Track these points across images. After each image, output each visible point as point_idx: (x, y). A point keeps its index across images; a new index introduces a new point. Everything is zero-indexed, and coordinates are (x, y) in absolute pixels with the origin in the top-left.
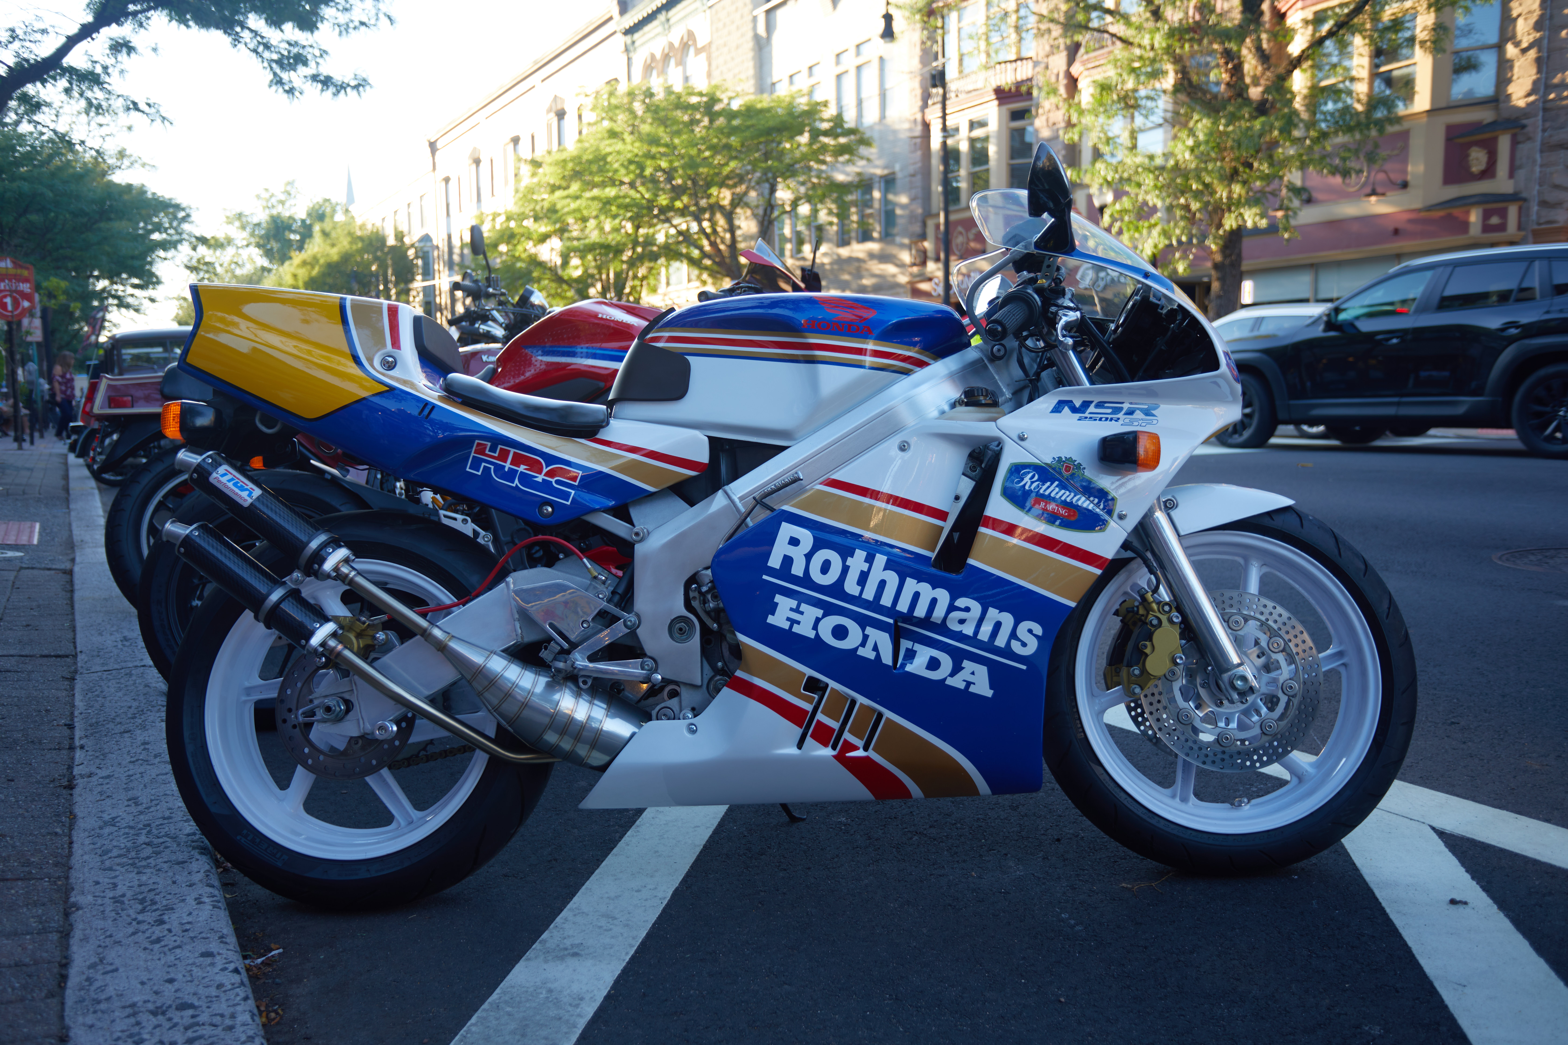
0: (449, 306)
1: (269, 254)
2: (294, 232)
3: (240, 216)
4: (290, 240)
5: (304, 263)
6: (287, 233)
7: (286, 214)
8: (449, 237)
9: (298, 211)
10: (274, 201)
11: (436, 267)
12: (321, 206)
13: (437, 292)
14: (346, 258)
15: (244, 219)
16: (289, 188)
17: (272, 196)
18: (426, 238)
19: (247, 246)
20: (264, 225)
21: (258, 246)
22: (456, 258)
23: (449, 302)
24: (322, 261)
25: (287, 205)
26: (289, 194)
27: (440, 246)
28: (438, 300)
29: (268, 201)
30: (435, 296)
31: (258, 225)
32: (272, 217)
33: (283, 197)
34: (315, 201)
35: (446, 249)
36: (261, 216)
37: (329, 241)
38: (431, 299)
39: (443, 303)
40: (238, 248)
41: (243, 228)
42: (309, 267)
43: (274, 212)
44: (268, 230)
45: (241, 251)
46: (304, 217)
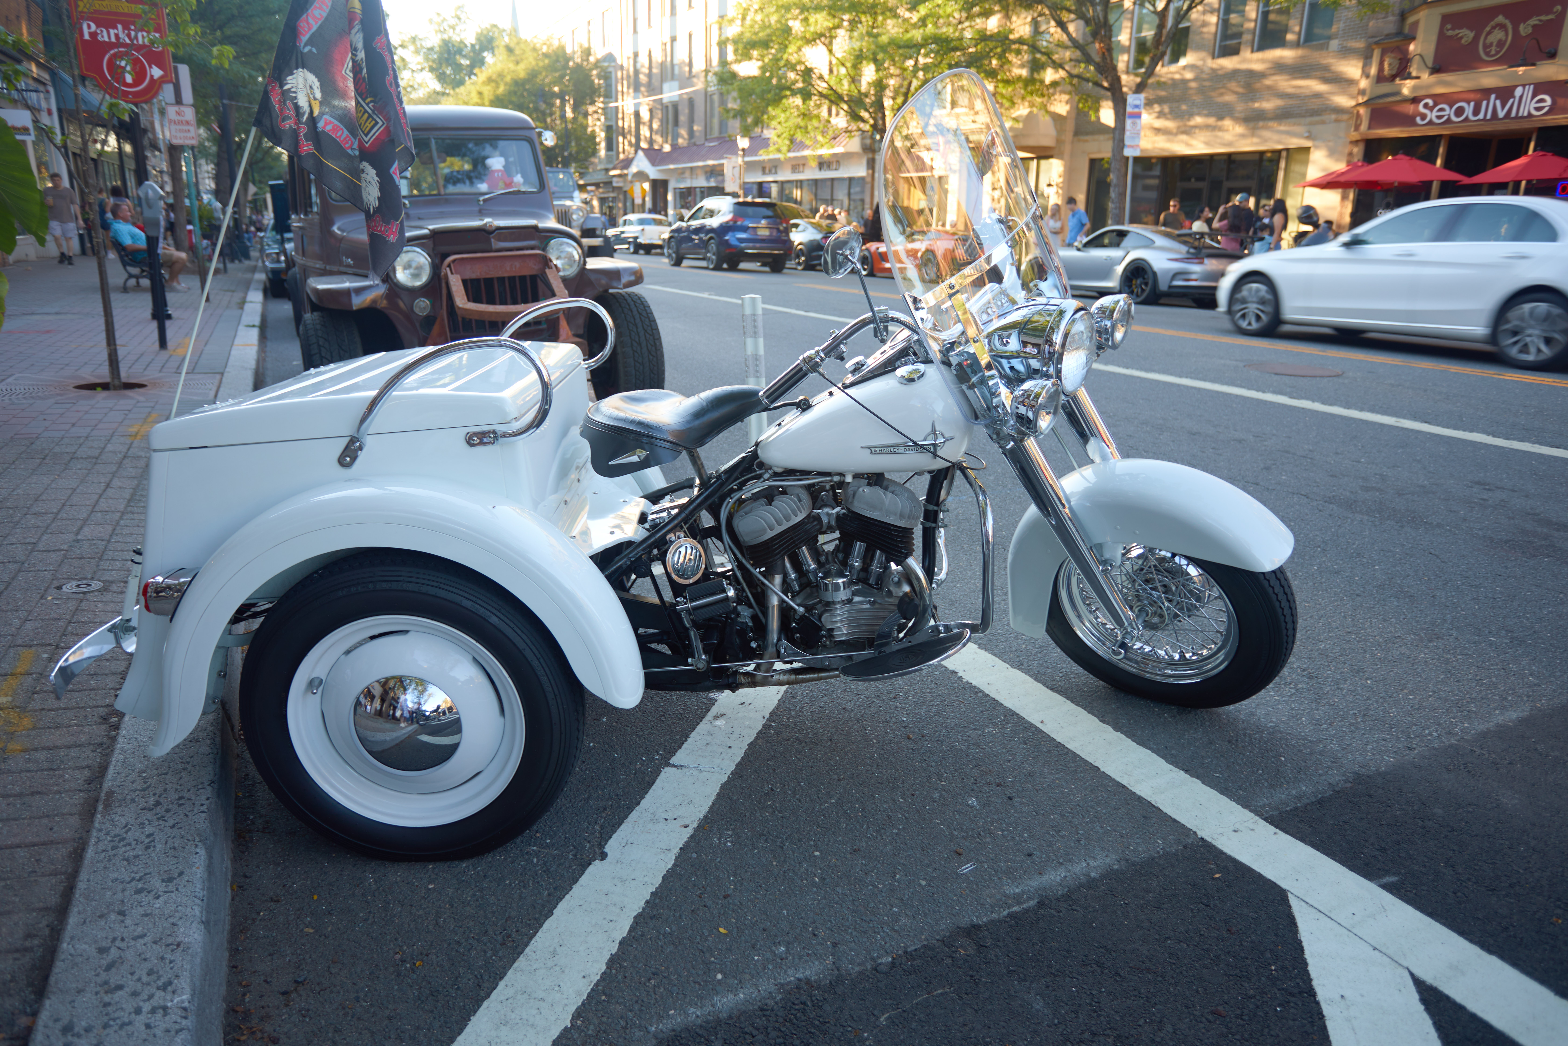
0: (633, 130)
1: (442, 78)
2: (465, 57)
3: (414, 40)
4: (461, 65)
5: (490, 80)
6: (458, 57)
7: (456, 38)
8: (636, 55)
9: (468, 37)
10: (445, 25)
11: (620, 88)
12: (489, 31)
13: (620, 116)
14: (533, 75)
15: (418, 43)
16: (459, 13)
17: (444, 20)
18: (610, 58)
19: (422, 69)
20: (437, 49)
21: (432, 70)
22: (643, 78)
23: (633, 125)
24: (508, 79)
25: (458, 29)
26: (459, 19)
27: (625, 65)
28: (620, 123)
29: (439, 25)
30: (617, 119)
31: (431, 49)
32: (444, 41)
33: (453, 22)
34: (483, 27)
35: (632, 70)
36: (434, 41)
37: (513, 58)
38: (613, 123)
39: (626, 126)
40: (413, 71)
41: (417, 52)
42: (493, 84)
43: (446, 37)
44: (441, 53)
45: (415, 74)
46: (474, 42)
